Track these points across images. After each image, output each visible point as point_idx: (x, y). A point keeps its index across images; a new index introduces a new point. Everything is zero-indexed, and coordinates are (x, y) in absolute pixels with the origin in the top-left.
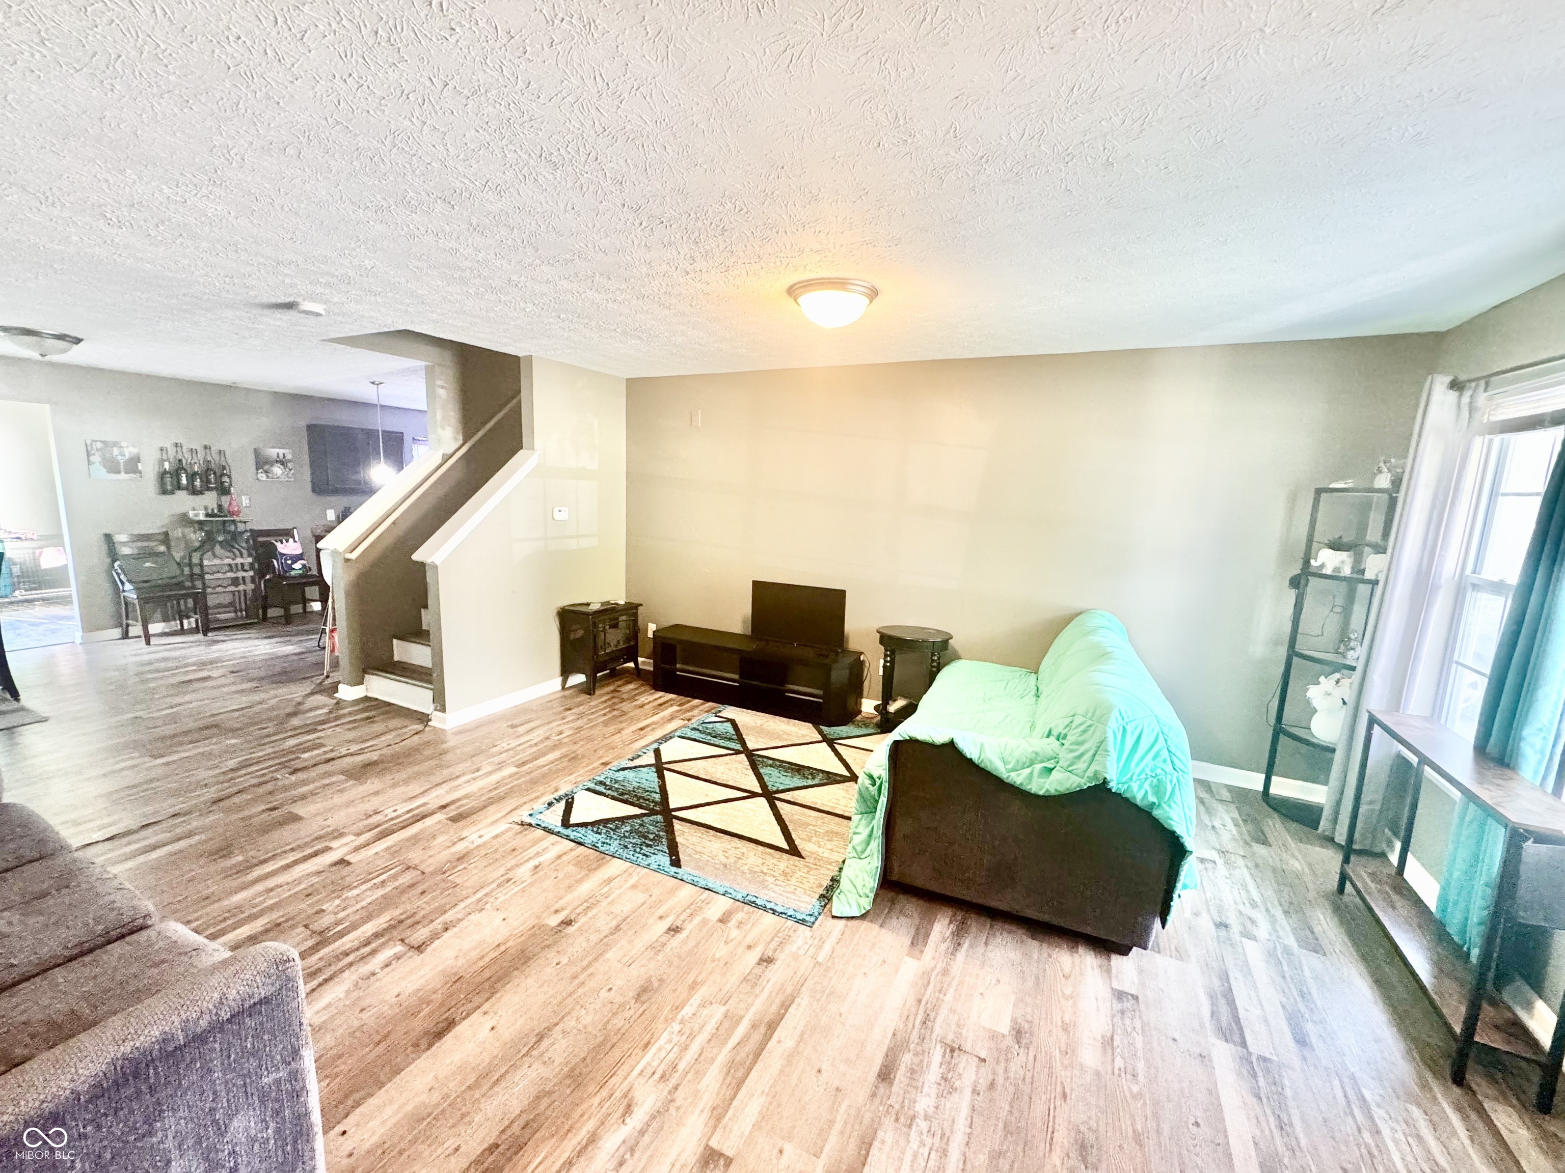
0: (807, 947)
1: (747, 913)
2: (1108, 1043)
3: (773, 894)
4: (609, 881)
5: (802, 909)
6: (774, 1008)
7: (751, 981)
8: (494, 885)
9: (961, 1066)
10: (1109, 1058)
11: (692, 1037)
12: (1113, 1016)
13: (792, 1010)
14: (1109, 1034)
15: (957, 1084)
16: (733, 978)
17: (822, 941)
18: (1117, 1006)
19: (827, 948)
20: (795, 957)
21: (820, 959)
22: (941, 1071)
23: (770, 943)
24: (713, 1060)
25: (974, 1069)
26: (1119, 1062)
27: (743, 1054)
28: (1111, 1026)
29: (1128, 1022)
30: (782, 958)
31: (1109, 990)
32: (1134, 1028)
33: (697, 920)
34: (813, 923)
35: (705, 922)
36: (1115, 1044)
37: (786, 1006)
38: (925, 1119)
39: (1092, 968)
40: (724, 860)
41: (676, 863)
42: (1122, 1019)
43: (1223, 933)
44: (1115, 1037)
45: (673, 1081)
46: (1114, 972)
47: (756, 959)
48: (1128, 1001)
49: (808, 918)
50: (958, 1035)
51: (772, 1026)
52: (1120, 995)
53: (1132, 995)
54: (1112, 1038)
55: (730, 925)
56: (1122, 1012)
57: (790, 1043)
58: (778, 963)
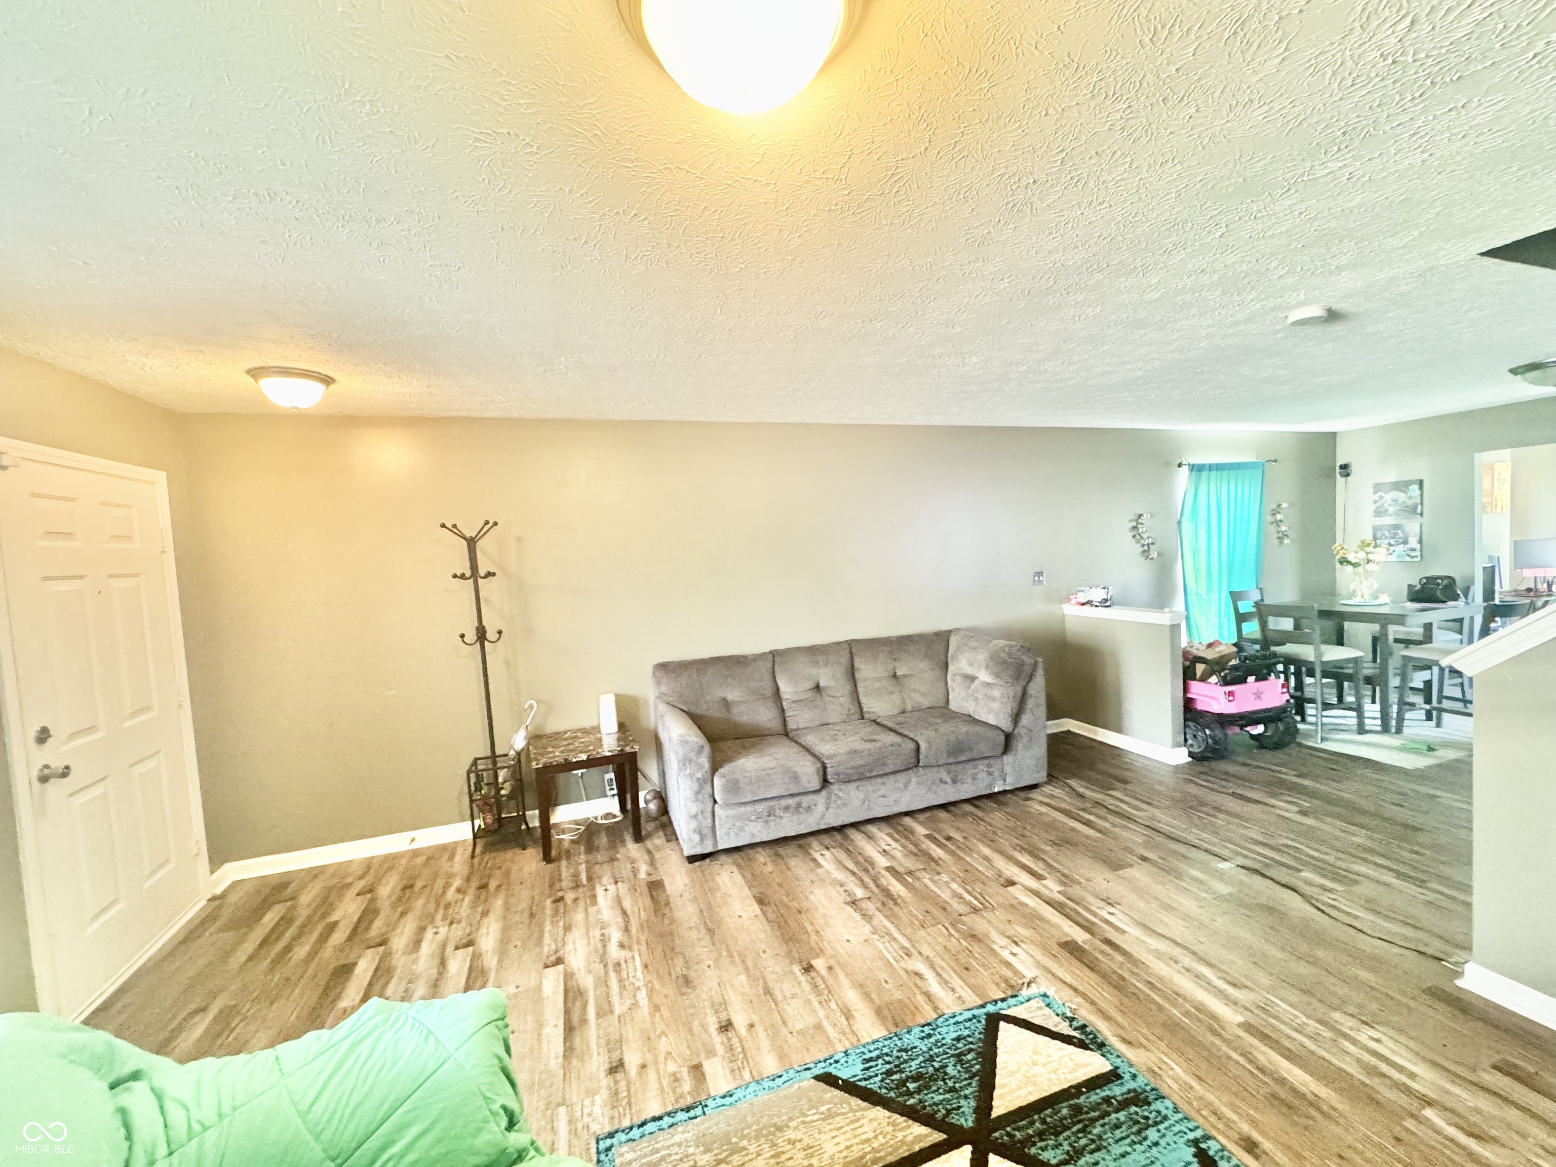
7: (615, 1044)
20: (591, 1093)
23: (628, 1086)
30: (605, 1081)
34: (598, 1143)
37: (569, 1050)
41: (828, 1079)
47: (626, 1061)
49: (608, 1142)
55: (685, 1070)
58: (602, 1074)
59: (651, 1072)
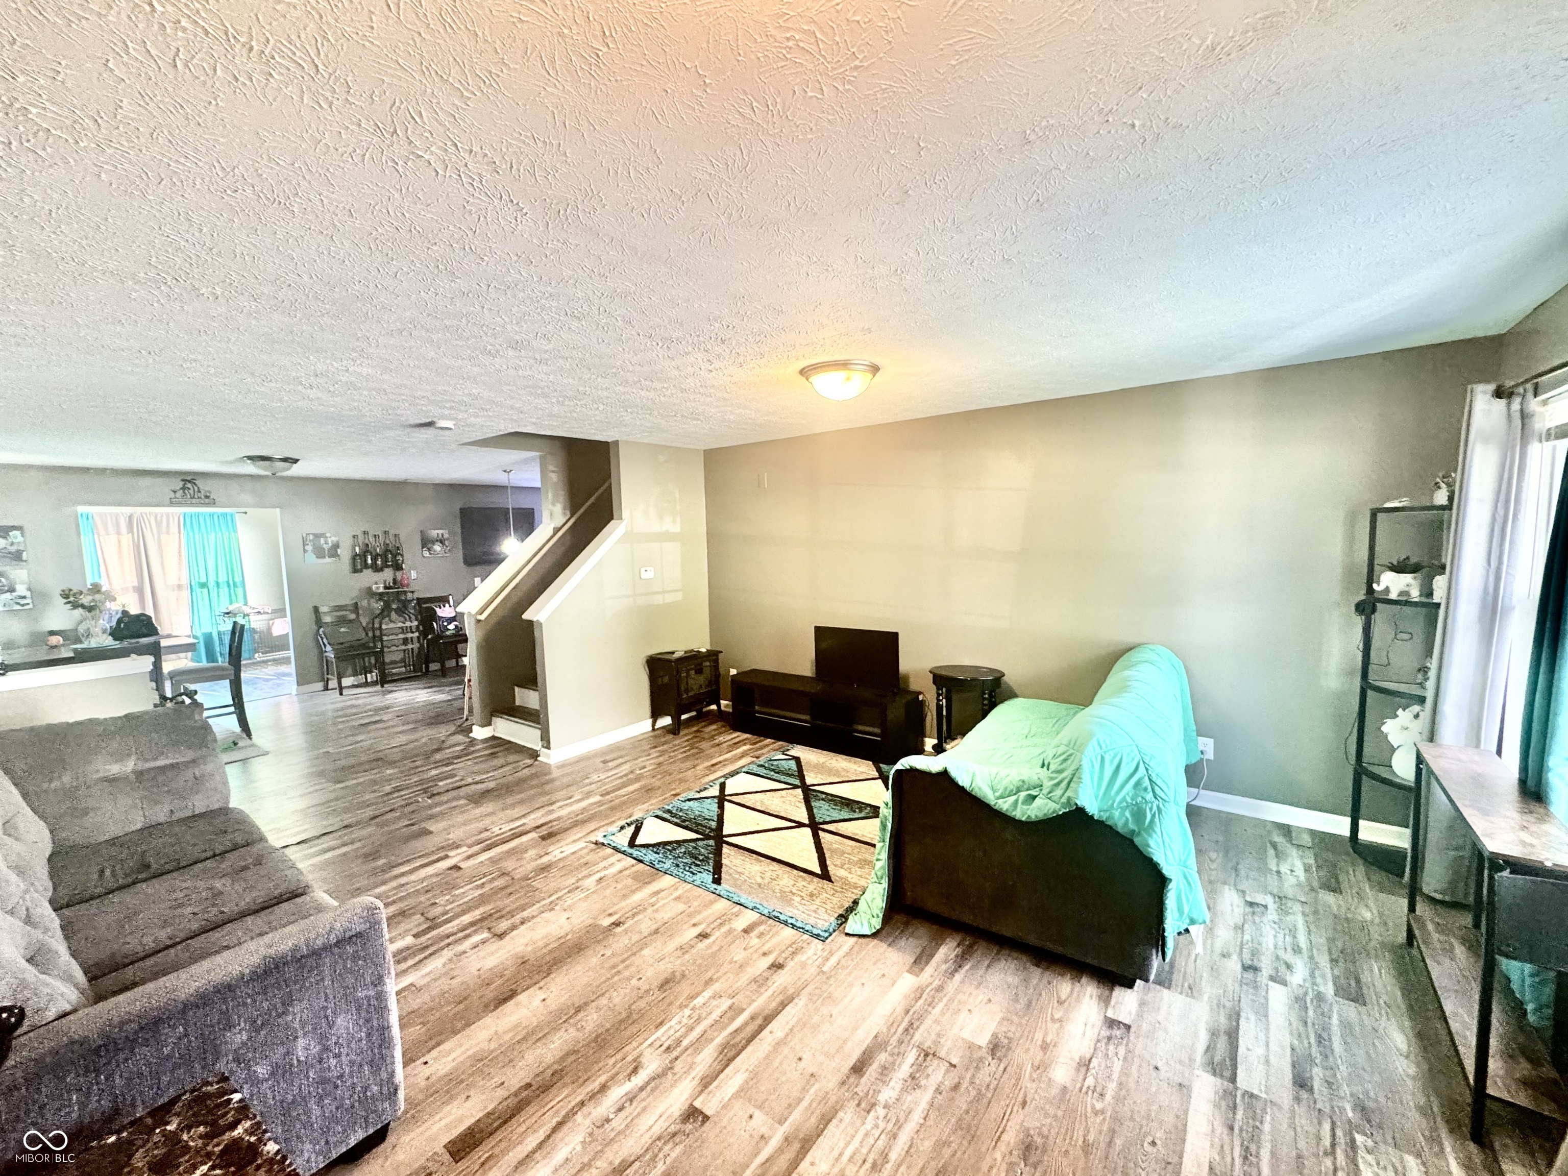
0: (815, 958)
1: (770, 925)
2: (1085, 1065)
3: (796, 912)
4: (658, 893)
5: (819, 926)
6: (774, 1005)
7: (760, 982)
8: (566, 891)
9: (930, 1069)
10: (1081, 1077)
11: (698, 1021)
12: (1098, 1041)
13: (788, 1008)
14: (1088, 1056)
15: (923, 1083)
16: (745, 978)
17: (831, 953)
18: (1106, 1032)
19: (833, 961)
20: (804, 965)
21: (825, 969)
22: (911, 1071)
23: (783, 952)
24: (712, 1040)
25: (943, 1071)
26: (1090, 1081)
27: (738, 1039)
28: (1092, 1051)
29: (1111, 1047)
30: (790, 965)
31: (1102, 1017)
32: (1117, 1054)
33: (724, 929)
34: (827, 938)
35: (730, 931)
36: (1092, 1066)
37: (783, 1005)
38: (884, 1108)
39: (1091, 997)
40: (759, 880)
41: (717, 881)
42: (1107, 1044)
43: (1249, 975)
44: (1094, 1060)
45: (675, 1054)
46: (1112, 1003)
47: (767, 965)
48: (1119, 1028)
49: (822, 934)
50: (936, 1043)
51: (768, 1019)
52: (1112, 1023)
53: (1125, 1025)
54: (1090, 1061)
55: (751, 935)
56: (1109, 1038)
57: (780, 1034)
58: (786, 969)
59: (765, 949)
